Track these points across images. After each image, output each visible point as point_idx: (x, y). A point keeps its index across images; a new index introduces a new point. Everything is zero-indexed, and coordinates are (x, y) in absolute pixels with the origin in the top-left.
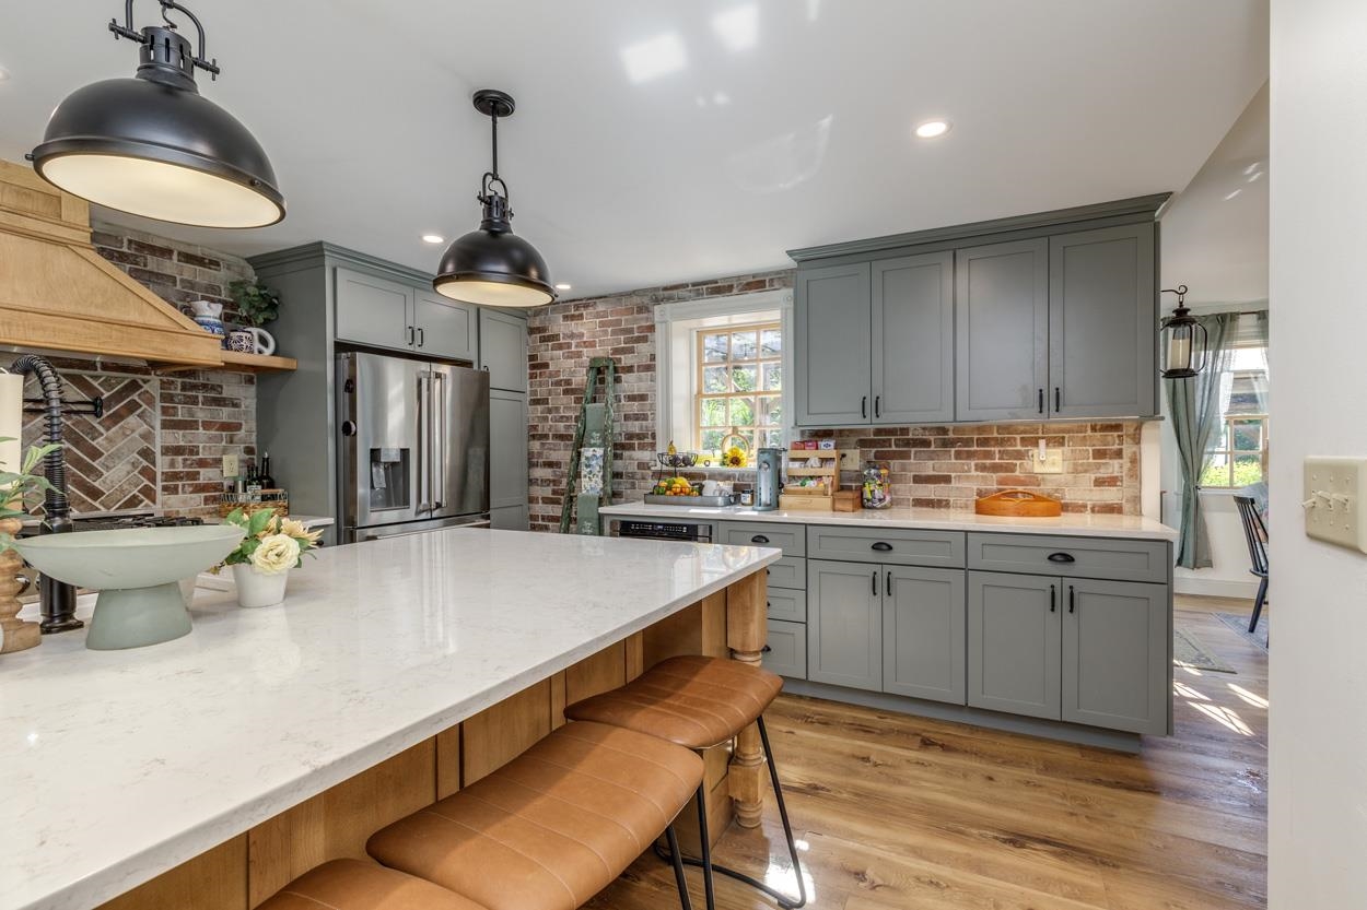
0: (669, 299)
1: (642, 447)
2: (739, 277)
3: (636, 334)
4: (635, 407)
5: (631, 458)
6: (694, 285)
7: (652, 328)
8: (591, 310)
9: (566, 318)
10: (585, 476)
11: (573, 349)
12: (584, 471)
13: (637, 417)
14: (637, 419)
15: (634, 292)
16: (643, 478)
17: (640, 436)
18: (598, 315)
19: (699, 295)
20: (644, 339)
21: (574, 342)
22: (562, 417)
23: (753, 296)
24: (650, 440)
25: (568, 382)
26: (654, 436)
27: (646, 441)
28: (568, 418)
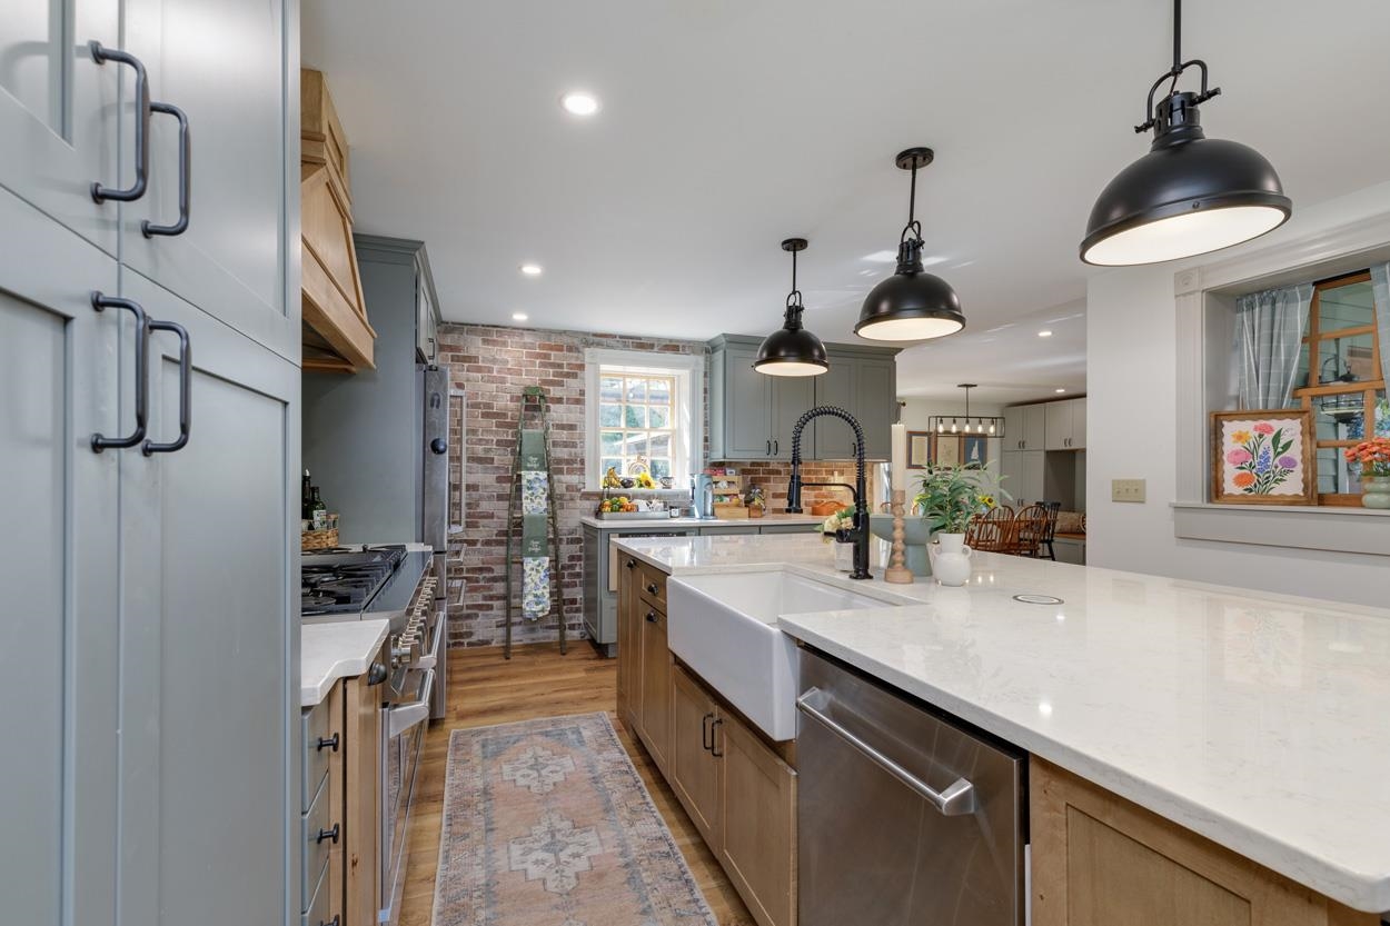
0: (599, 344)
1: (570, 472)
2: (659, 339)
3: (565, 370)
4: (564, 435)
5: (559, 481)
6: (621, 337)
7: (582, 367)
8: (517, 339)
9: (485, 342)
10: (527, 498)
11: (495, 374)
12: (525, 493)
13: (566, 445)
14: (566, 447)
15: (565, 332)
16: (572, 499)
17: (568, 462)
18: (524, 346)
19: (625, 346)
20: (575, 376)
21: (495, 367)
22: (481, 440)
23: (669, 355)
24: (579, 466)
25: (488, 406)
26: (582, 462)
27: (575, 466)
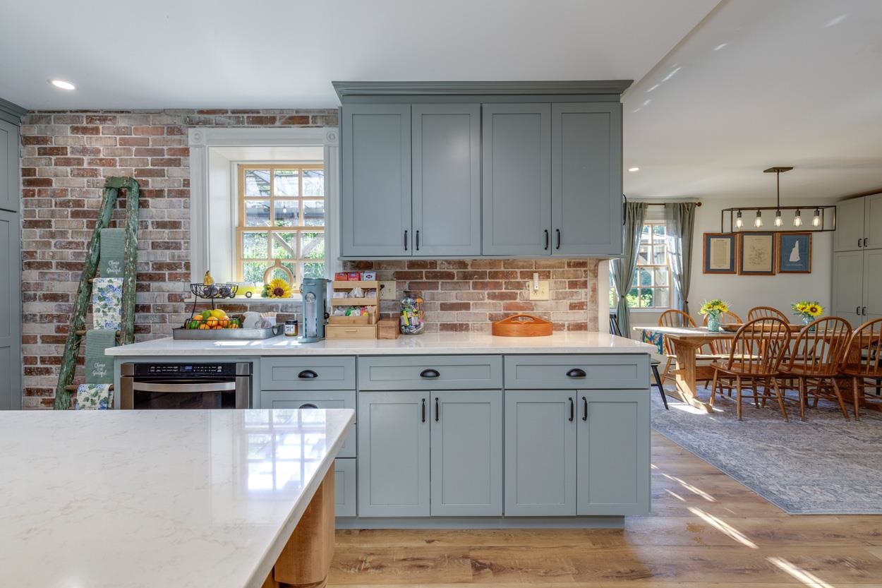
0: (206, 123)
1: (174, 278)
2: (282, 111)
3: (166, 157)
4: (165, 235)
5: (160, 290)
6: (234, 112)
7: (185, 152)
8: (109, 124)
9: (75, 130)
10: (98, 310)
11: (86, 166)
12: (97, 305)
13: (167, 246)
14: (168, 248)
15: (164, 110)
16: (175, 311)
17: (170, 266)
18: (118, 131)
19: (239, 122)
20: (176, 163)
21: (86, 159)
22: (70, 243)
23: (295, 130)
24: (183, 271)
25: (78, 203)
26: (188, 266)
27: (179, 271)
28: (78, 245)
